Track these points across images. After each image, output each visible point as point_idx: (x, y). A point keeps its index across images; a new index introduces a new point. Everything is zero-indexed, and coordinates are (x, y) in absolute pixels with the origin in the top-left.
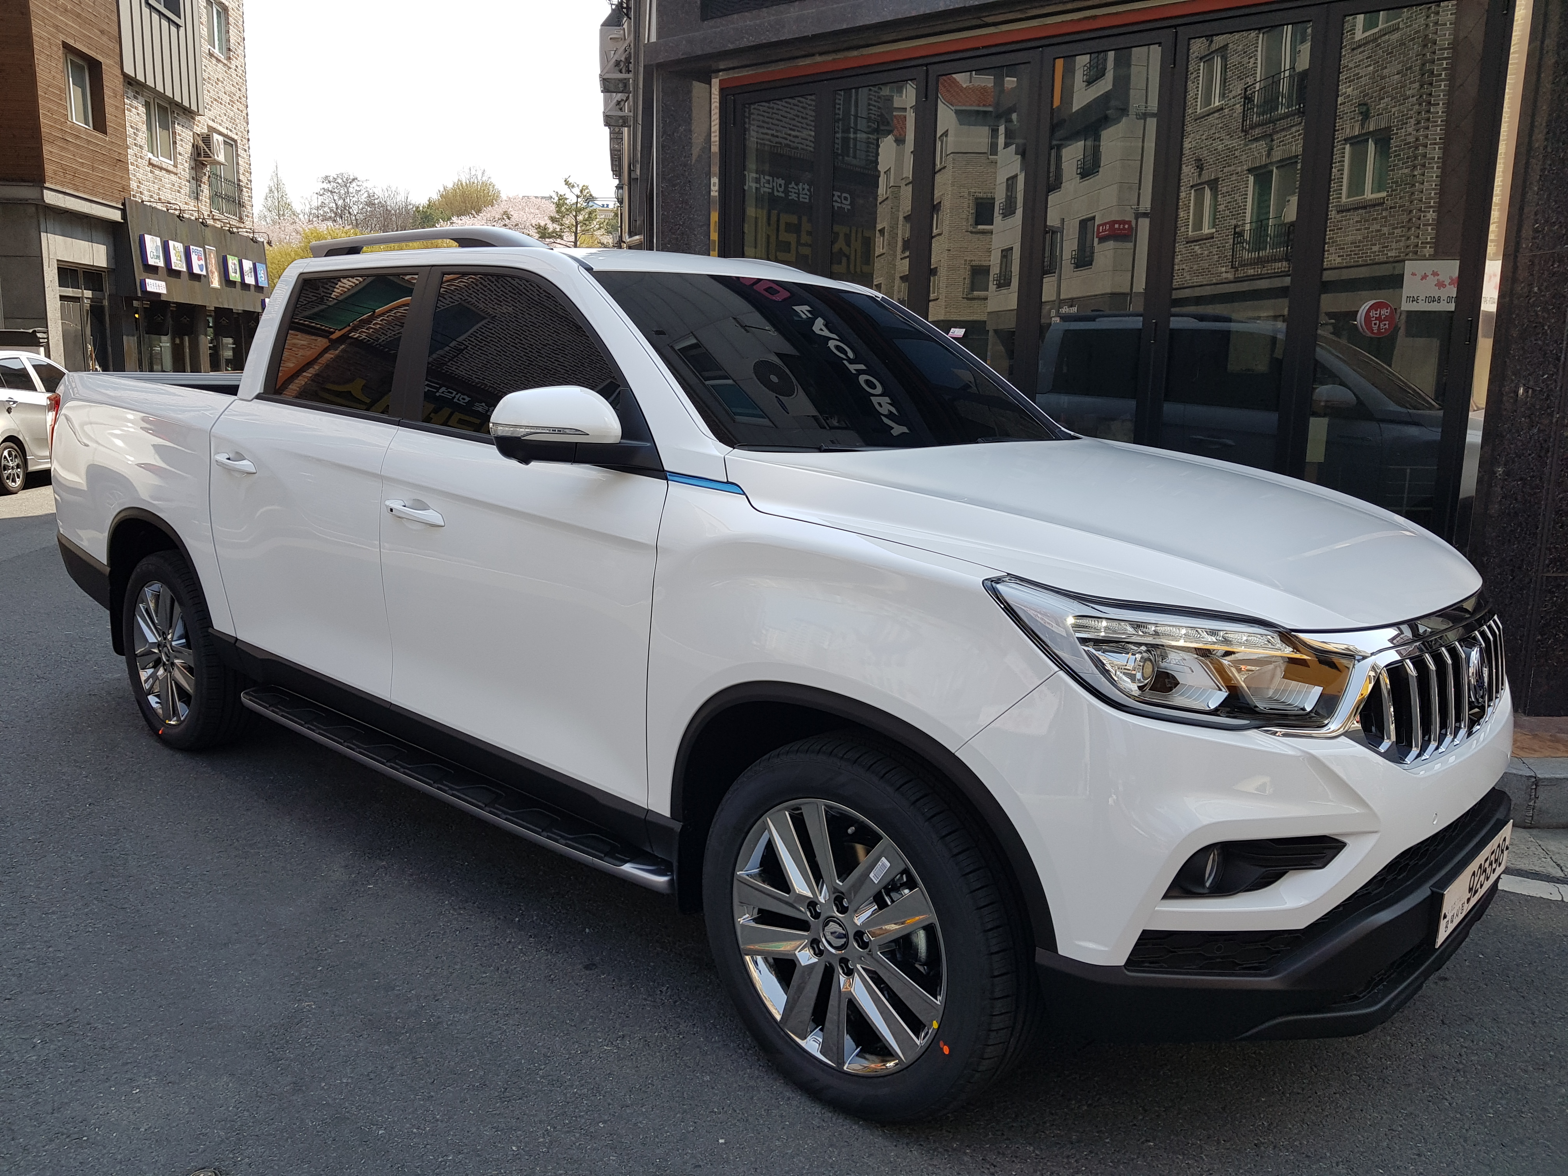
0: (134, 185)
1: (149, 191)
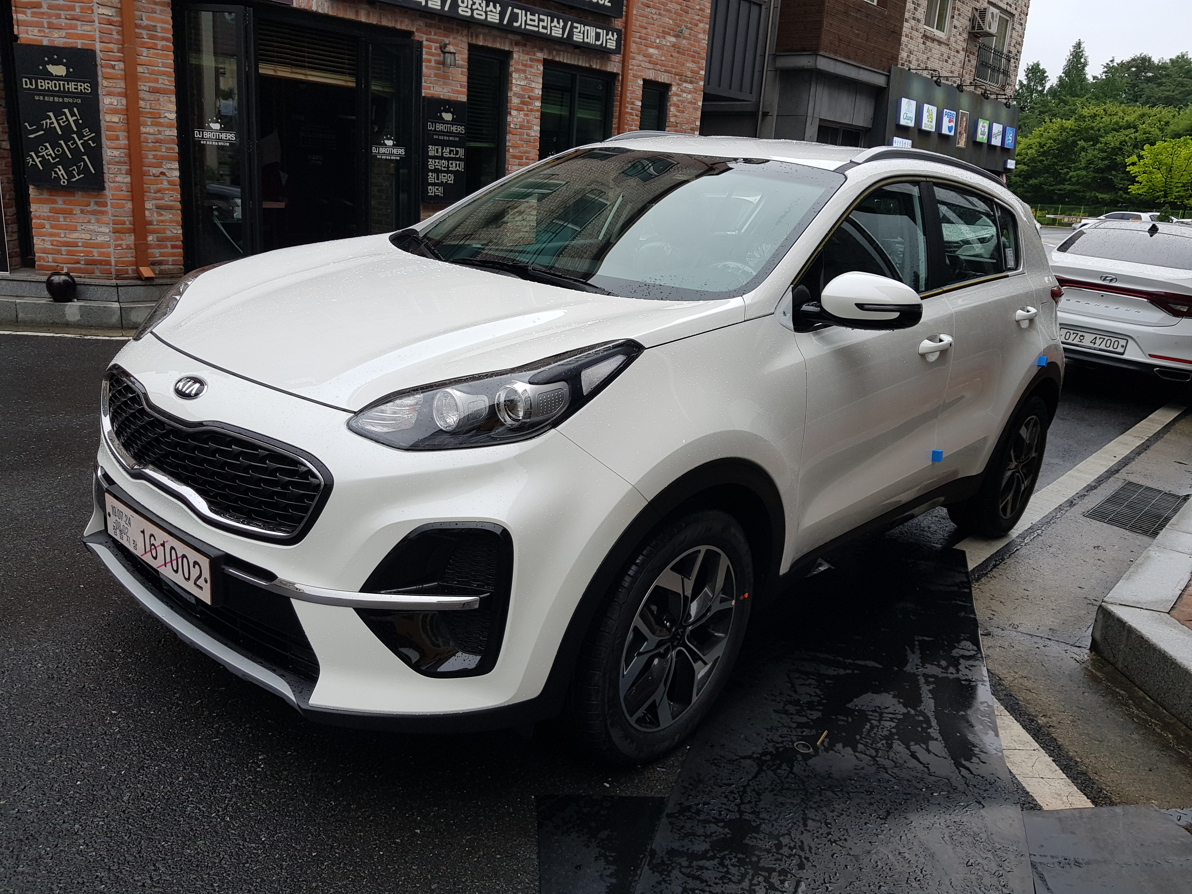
0: (904, 55)
1: (917, 60)
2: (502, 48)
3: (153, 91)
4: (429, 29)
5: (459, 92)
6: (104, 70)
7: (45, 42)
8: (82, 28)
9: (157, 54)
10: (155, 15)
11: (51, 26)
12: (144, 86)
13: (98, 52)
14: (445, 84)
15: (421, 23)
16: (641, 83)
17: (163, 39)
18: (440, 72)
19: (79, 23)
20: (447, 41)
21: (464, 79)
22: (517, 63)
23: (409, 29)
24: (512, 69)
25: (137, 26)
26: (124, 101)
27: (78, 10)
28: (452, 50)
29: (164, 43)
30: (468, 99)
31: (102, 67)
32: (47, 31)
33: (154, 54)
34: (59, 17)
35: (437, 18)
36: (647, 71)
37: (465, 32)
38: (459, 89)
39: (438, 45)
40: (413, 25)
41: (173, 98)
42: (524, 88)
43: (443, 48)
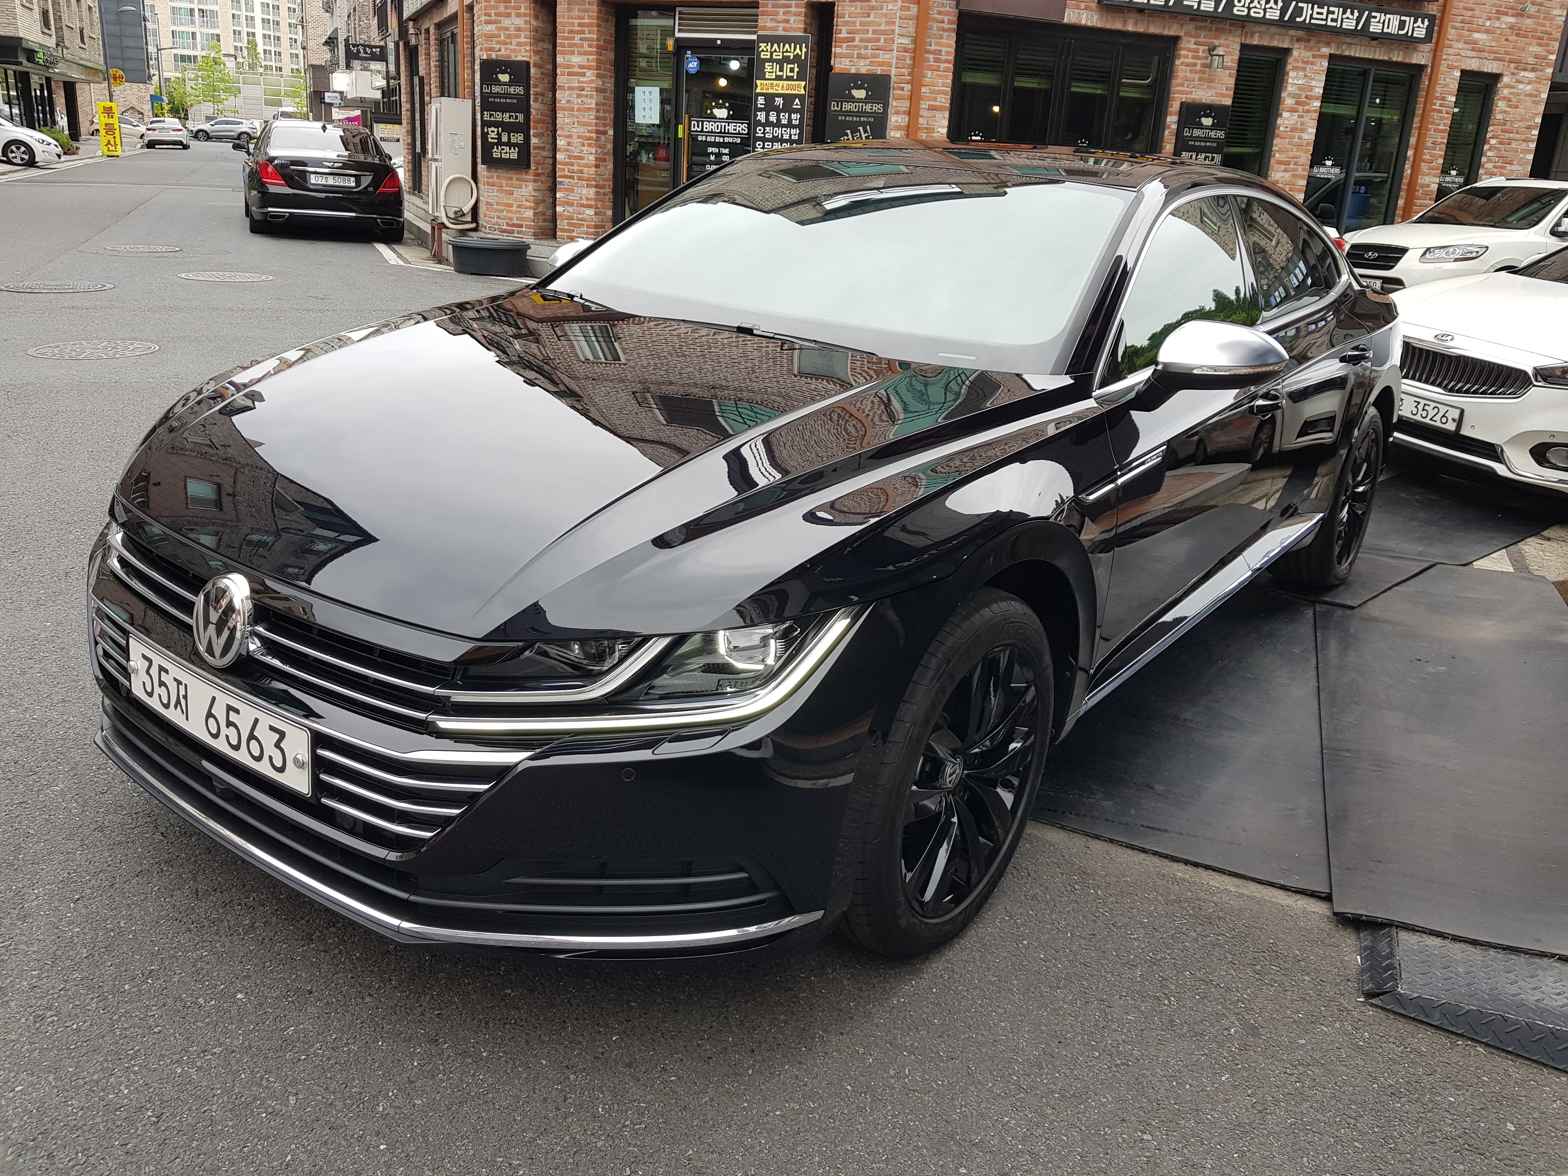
2: (1280, 46)
3: (932, 108)
4: (1198, 32)
5: (1224, 96)
6: (895, 92)
7: (853, 71)
8: (883, 57)
9: (939, 76)
10: (942, 40)
11: (860, 56)
12: (924, 105)
13: (893, 76)
14: (1209, 88)
15: (1190, 27)
16: (1459, 74)
17: (946, 61)
18: (1206, 76)
19: (881, 52)
20: (1217, 43)
21: (1232, 81)
22: (1296, 60)
23: (1176, 34)
24: (1289, 67)
25: (927, 52)
26: (907, 119)
27: (882, 41)
28: (1221, 53)
29: (946, 65)
30: (1233, 102)
31: (894, 89)
32: (856, 60)
33: (937, 75)
34: (866, 48)
35: (1209, 21)
36: (1469, 61)
37: (1239, 32)
38: (1225, 92)
39: (1207, 48)
40: (1182, 29)
41: (947, 115)
42: (1300, 88)
43: (1211, 50)
